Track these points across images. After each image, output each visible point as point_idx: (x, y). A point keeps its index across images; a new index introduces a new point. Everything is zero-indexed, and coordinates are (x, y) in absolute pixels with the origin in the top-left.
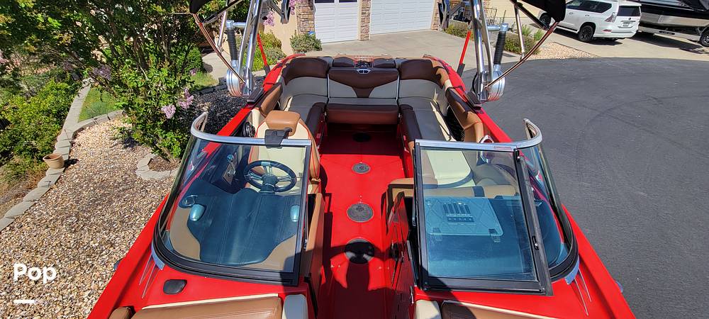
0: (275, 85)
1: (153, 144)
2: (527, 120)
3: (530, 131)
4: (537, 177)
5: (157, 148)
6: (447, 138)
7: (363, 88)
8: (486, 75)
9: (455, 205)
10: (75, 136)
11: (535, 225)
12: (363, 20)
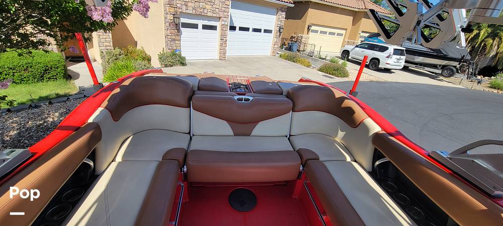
7: (243, 123)
12: (221, 45)
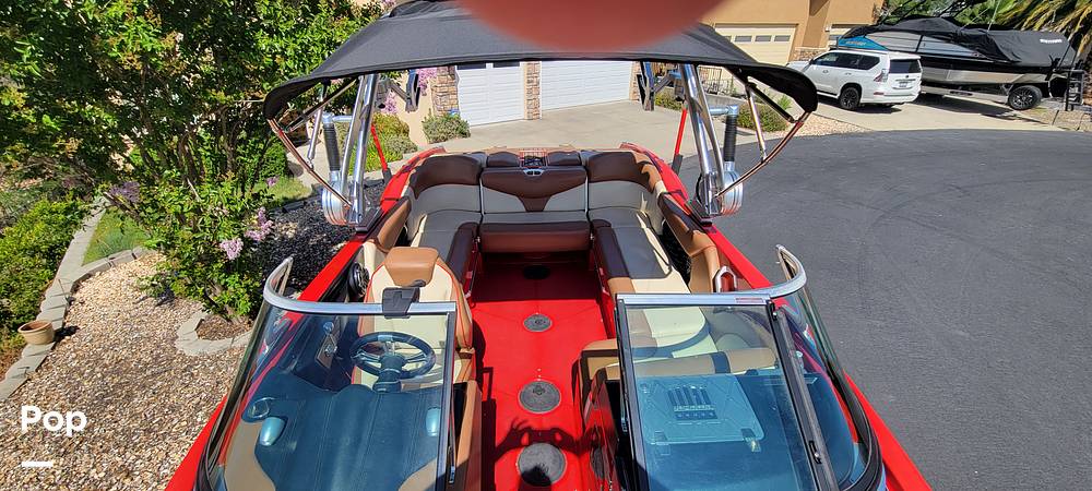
0: (399, 201)
1: (205, 297)
2: (781, 248)
3: (787, 265)
4: (805, 333)
5: (212, 303)
6: (666, 269)
7: (534, 197)
8: (715, 178)
9: (685, 390)
10: (76, 288)
11: (811, 421)
12: (529, 92)
